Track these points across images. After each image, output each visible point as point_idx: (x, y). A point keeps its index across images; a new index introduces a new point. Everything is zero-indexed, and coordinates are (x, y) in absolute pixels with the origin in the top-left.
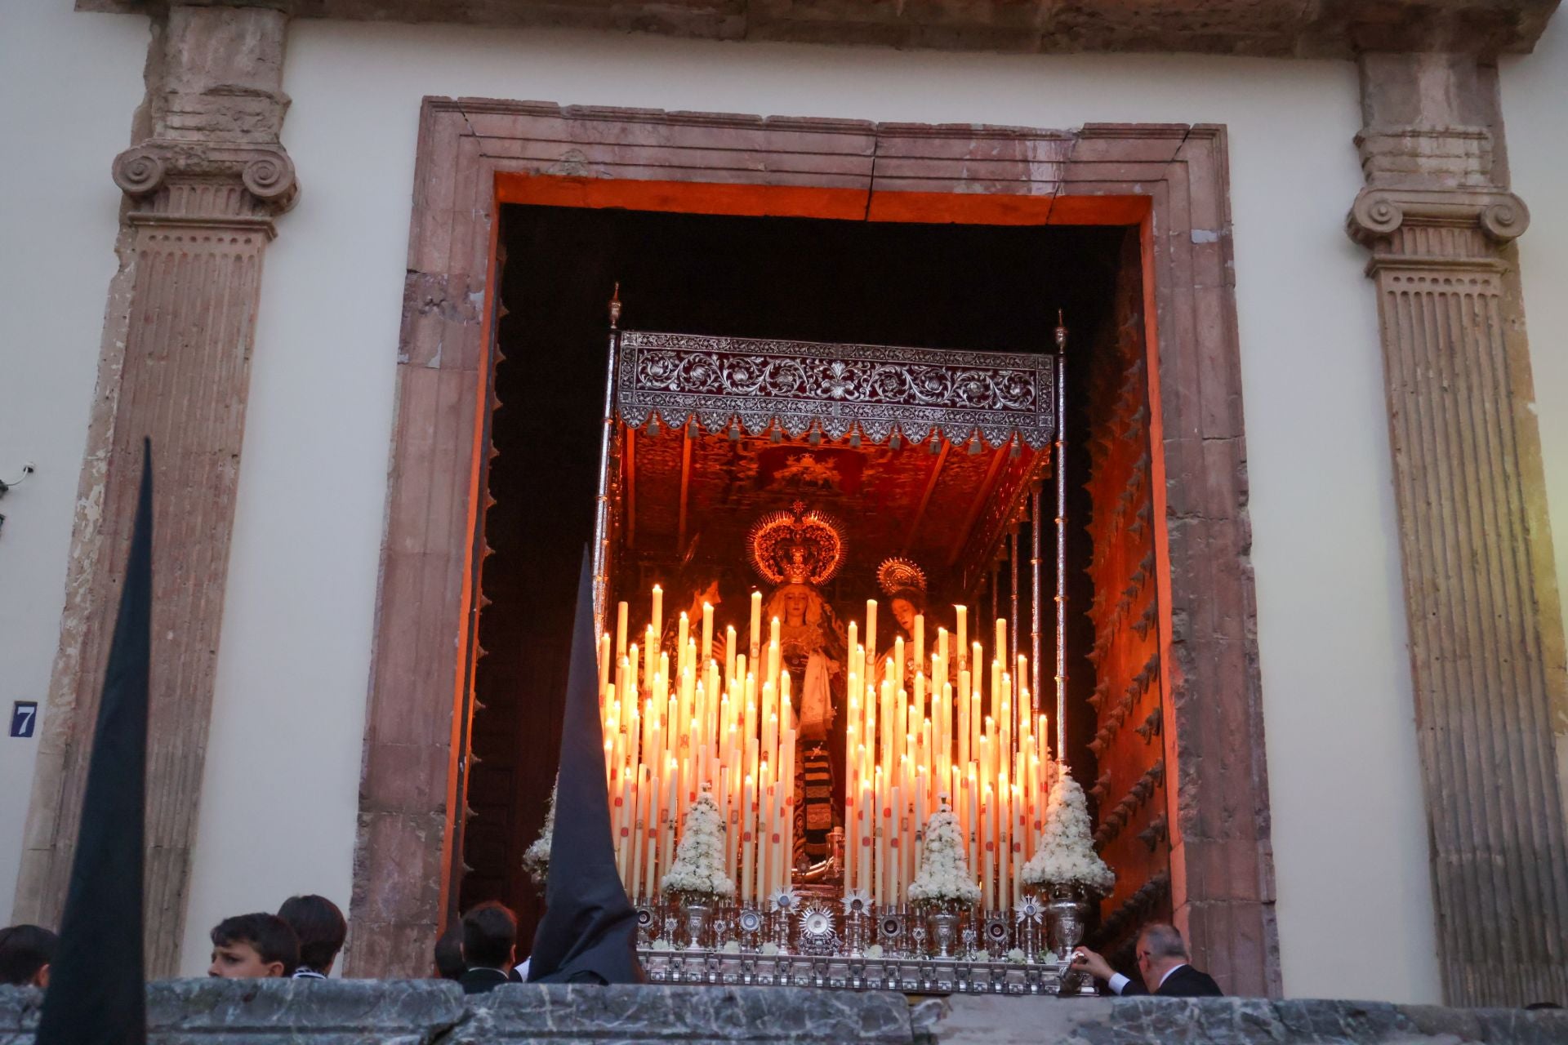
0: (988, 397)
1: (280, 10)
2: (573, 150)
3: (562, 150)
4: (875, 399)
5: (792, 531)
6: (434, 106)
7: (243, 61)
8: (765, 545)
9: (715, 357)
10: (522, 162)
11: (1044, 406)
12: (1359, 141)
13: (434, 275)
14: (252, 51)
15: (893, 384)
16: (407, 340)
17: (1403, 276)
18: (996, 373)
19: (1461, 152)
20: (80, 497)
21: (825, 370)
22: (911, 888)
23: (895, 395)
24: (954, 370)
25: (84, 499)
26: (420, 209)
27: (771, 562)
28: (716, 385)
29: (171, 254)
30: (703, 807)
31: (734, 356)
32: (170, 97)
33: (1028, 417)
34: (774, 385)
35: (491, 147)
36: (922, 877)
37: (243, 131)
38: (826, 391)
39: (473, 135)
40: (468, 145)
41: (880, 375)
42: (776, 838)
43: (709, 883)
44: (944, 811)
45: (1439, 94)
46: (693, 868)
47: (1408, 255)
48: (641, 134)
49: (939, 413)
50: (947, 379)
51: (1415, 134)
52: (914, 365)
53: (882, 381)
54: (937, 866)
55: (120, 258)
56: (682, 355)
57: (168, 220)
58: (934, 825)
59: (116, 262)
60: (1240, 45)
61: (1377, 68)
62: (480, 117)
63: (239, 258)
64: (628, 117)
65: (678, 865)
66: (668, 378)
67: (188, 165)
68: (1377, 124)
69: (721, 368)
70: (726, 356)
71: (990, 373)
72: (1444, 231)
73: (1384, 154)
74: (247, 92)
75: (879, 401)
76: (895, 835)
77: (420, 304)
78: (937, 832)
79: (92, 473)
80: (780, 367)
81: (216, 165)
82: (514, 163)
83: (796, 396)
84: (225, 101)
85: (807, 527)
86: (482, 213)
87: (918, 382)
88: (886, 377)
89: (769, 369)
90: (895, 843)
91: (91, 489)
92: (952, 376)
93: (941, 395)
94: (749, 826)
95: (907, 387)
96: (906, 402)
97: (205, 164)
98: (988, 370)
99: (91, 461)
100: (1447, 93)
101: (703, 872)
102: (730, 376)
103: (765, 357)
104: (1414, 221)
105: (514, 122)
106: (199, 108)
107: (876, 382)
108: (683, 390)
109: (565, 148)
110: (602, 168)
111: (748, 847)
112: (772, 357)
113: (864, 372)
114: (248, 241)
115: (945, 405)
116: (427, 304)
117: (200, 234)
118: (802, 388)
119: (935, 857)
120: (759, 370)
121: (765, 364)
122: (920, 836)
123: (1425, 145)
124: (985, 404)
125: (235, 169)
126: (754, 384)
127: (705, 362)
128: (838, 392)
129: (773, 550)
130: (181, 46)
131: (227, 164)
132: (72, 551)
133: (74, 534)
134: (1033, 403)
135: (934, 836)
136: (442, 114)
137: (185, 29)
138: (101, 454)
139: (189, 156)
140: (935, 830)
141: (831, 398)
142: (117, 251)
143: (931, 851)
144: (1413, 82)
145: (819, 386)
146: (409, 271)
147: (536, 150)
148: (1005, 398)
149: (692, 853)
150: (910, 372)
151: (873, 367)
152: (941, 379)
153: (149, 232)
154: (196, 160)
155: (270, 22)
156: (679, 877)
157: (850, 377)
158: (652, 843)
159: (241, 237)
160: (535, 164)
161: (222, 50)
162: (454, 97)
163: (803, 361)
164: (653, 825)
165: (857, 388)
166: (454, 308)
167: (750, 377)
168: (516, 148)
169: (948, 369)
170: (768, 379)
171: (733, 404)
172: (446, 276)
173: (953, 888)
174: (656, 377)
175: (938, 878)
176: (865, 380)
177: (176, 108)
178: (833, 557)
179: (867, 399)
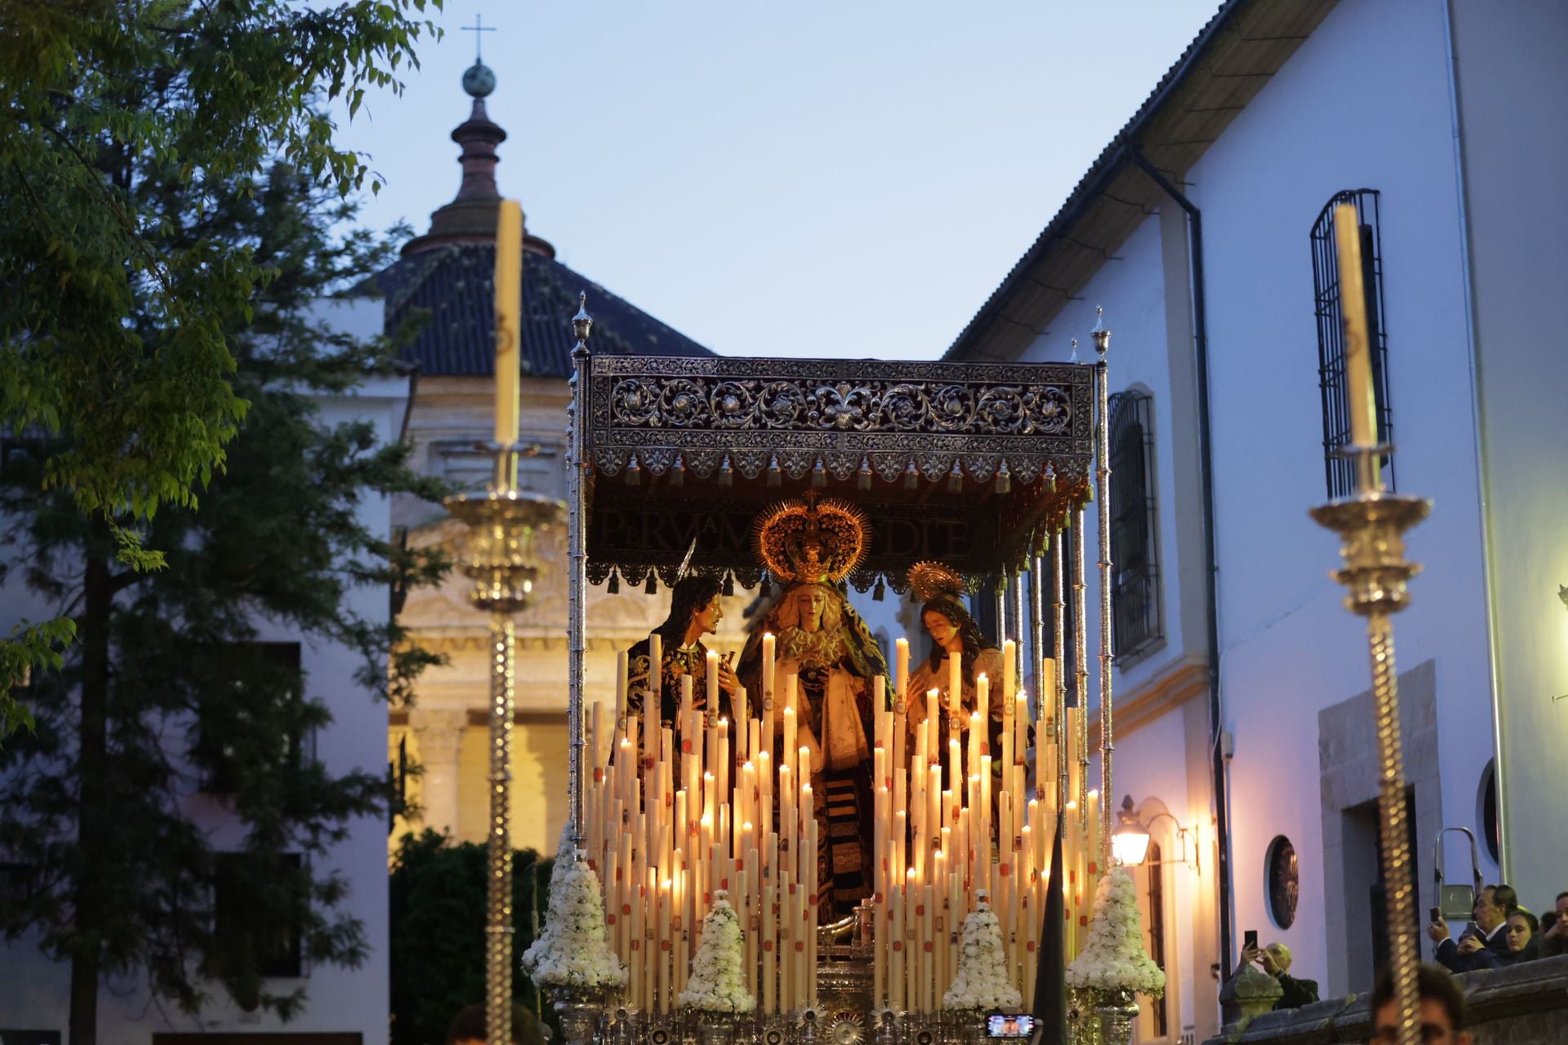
0: (1017, 419)
4: (885, 427)
5: (805, 521)
8: (773, 539)
9: (701, 382)
11: (1081, 428)
15: (907, 407)
18: (1026, 389)
21: (829, 393)
22: (946, 996)
23: (910, 422)
24: (978, 387)
27: (781, 557)
28: (704, 416)
30: (720, 919)
31: (723, 380)
33: (1064, 443)
34: (770, 415)
36: (958, 984)
38: (831, 419)
41: (892, 397)
42: (799, 946)
43: (730, 1004)
44: (982, 911)
46: (711, 985)
49: (959, 441)
50: (969, 399)
52: (932, 383)
53: (894, 404)
54: (974, 973)
56: (664, 382)
58: (972, 927)
65: (694, 983)
66: (647, 412)
69: (708, 395)
70: (713, 381)
71: (1020, 389)
75: (892, 430)
76: (929, 938)
78: (975, 935)
80: (776, 391)
83: (795, 427)
85: (824, 516)
87: (935, 404)
88: (900, 399)
89: (764, 394)
90: (929, 947)
92: (975, 394)
93: (963, 418)
94: (769, 935)
95: (923, 410)
96: (923, 429)
98: (1016, 386)
101: (723, 990)
102: (719, 405)
103: (759, 380)
107: (887, 406)
108: (665, 425)
111: (769, 957)
112: (766, 381)
113: (874, 394)
115: (968, 432)
118: (802, 418)
119: (971, 963)
120: (753, 397)
121: (758, 389)
122: (955, 939)
124: (1013, 427)
126: (746, 415)
127: (689, 390)
128: (844, 419)
129: (783, 544)
134: (1069, 425)
135: (970, 939)
140: (971, 932)
141: (836, 428)
143: (968, 957)
145: (822, 413)
148: (1036, 420)
149: (711, 969)
150: (927, 392)
151: (884, 388)
152: (963, 398)
156: (697, 997)
157: (858, 401)
158: (665, 955)
163: (803, 384)
164: (665, 936)
165: (865, 415)
167: (742, 406)
169: (970, 386)
170: (763, 407)
171: (724, 439)
173: (992, 999)
174: (635, 410)
175: (976, 986)
176: (875, 404)
178: (854, 550)
179: (877, 427)
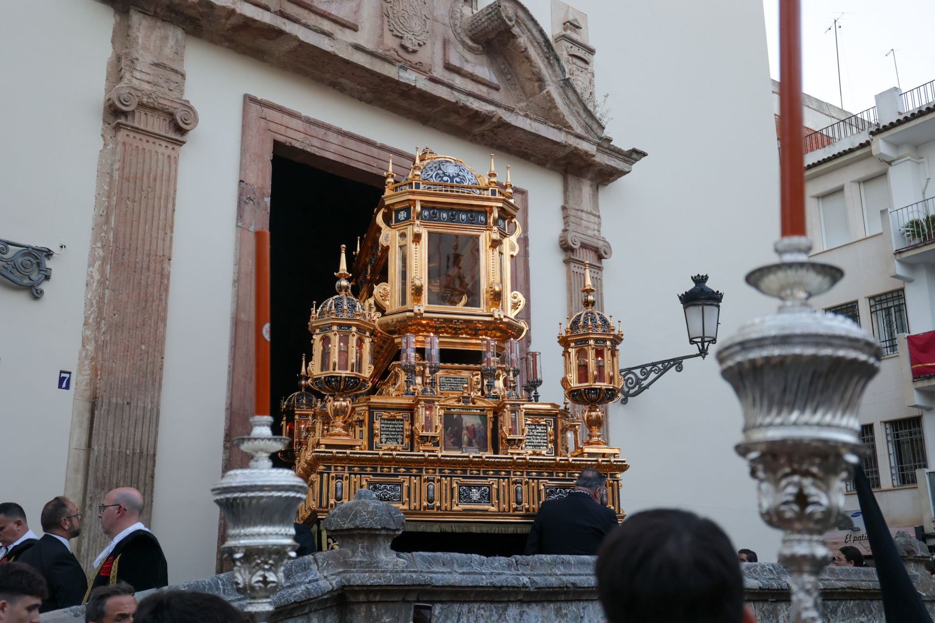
1: (183, 29)
2: (305, 138)
3: (301, 136)
6: (249, 100)
7: (168, 51)
10: (285, 138)
12: (564, 208)
13: (251, 185)
14: (172, 47)
16: (240, 216)
17: (577, 265)
19: (593, 221)
20: (89, 266)
25: (92, 268)
26: (244, 151)
29: (137, 147)
32: (135, 61)
35: (273, 127)
37: (170, 90)
39: (265, 119)
40: (263, 122)
45: (587, 197)
47: (578, 258)
48: (332, 137)
51: (582, 211)
55: (104, 140)
57: (137, 129)
59: (102, 142)
60: (532, 159)
61: (572, 181)
62: (268, 110)
63: (169, 156)
64: (328, 128)
67: (148, 102)
68: (571, 204)
72: (587, 250)
73: (573, 216)
74: (173, 70)
77: (245, 198)
79: (95, 255)
81: (161, 106)
82: (281, 137)
84: (161, 71)
86: (269, 159)
91: (95, 263)
97: (156, 104)
99: (94, 248)
100: (590, 197)
104: (584, 246)
105: (283, 116)
106: (148, 71)
109: (302, 135)
110: (316, 149)
114: (173, 149)
116: (247, 199)
117: (151, 140)
123: (584, 215)
125: (170, 110)
130: (138, 34)
131: (167, 107)
132: (86, 295)
133: (87, 285)
136: (252, 104)
137: (140, 25)
138: (99, 245)
139: (149, 97)
142: (102, 136)
144: (581, 190)
146: (241, 181)
147: (290, 133)
153: (126, 132)
154: (151, 101)
155: (179, 33)
159: (170, 146)
160: (290, 140)
161: (158, 42)
162: (259, 98)
166: (259, 203)
168: (282, 130)
172: (255, 186)
177: (138, 68)
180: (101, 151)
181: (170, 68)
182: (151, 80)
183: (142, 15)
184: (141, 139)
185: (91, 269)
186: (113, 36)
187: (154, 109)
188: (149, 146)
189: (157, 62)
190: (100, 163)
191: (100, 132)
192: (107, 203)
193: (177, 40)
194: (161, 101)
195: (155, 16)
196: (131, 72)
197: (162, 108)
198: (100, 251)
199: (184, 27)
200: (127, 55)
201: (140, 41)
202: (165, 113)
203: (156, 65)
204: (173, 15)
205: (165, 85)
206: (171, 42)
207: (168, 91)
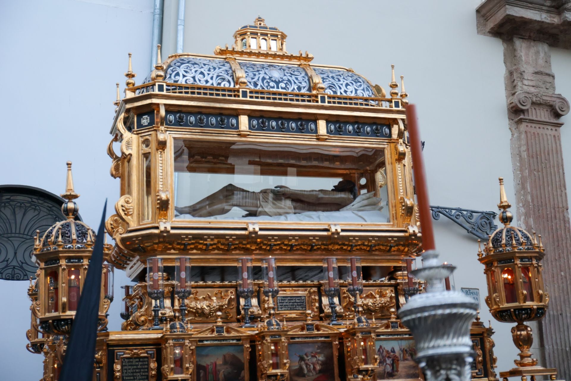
7: (541, 62)
14: (543, 58)
20: (518, 220)
29: (534, 133)
32: (523, 73)
55: (511, 131)
57: (533, 120)
59: (510, 133)
63: (554, 136)
67: (536, 100)
74: (547, 74)
79: (520, 212)
81: (544, 101)
84: (539, 77)
91: (521, 218)
97: (541, 100)
99: (519, 207)
106: (532, 78)
114: (556, 130)
117: (542, 126)
125: (550, 103)
130: (521, 54)
131: (549, 101)
137: (521, 47)
138: (521, 205)
142: (510, 129)
153: (526, 124)
154: (538, 99)
155: (546, 47)
159: (554, 128)
161: (534, 56)
177: (526, 78)
180: (511, 140)
181: (545, 74)
182: (534, 85)
183: (521, 40)
184: (535, 127)
185: (519, 222)
186: (504, 59)
187: (540, 104)
188: (541, 131)
189: (536, 71)
190: (512, 148)
191: (508, 127)
192: (520, 175)
193: (545, 53)
194: (545, 98)
195: (530, 39)
196: (522, 81)
197: (546, 103)
198: (522, 209)
199: (548, 42)
200: (516, 70)
201: (523, 58)
202: (547, 106)
203: (536, 73)
204: (542, 35)
205: (543, 86)
206: (542, 55)
207: (546, 90)
